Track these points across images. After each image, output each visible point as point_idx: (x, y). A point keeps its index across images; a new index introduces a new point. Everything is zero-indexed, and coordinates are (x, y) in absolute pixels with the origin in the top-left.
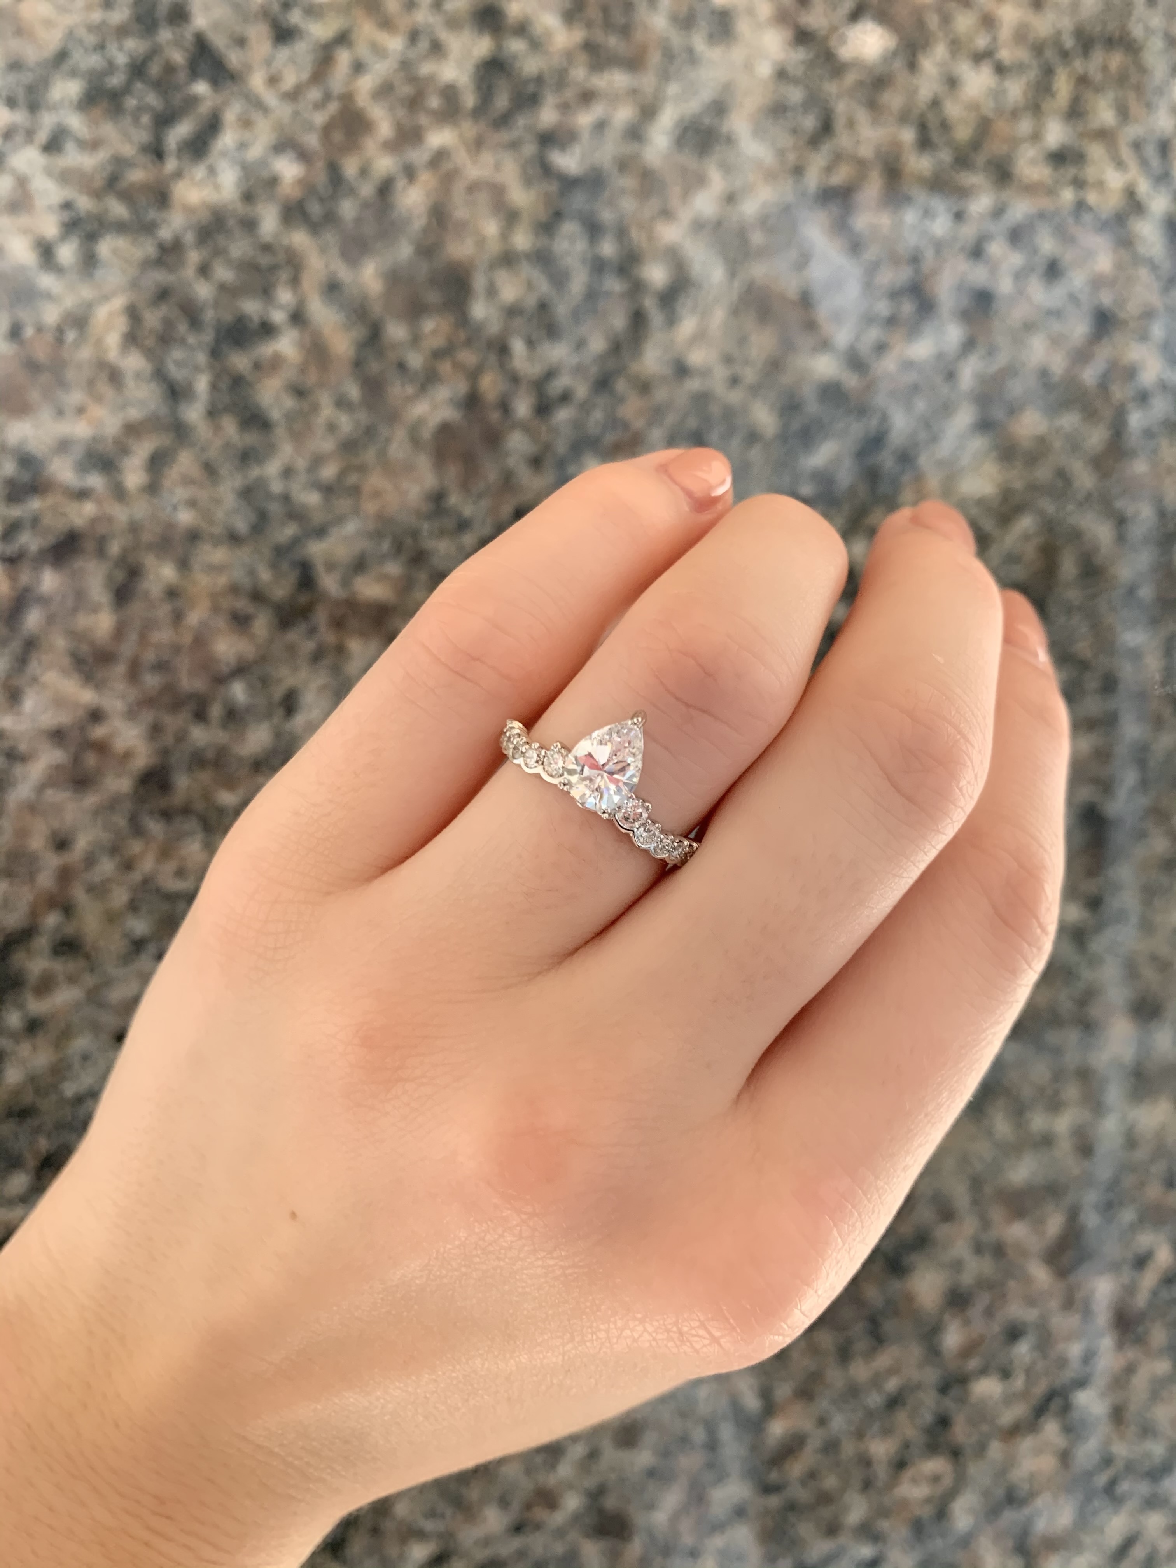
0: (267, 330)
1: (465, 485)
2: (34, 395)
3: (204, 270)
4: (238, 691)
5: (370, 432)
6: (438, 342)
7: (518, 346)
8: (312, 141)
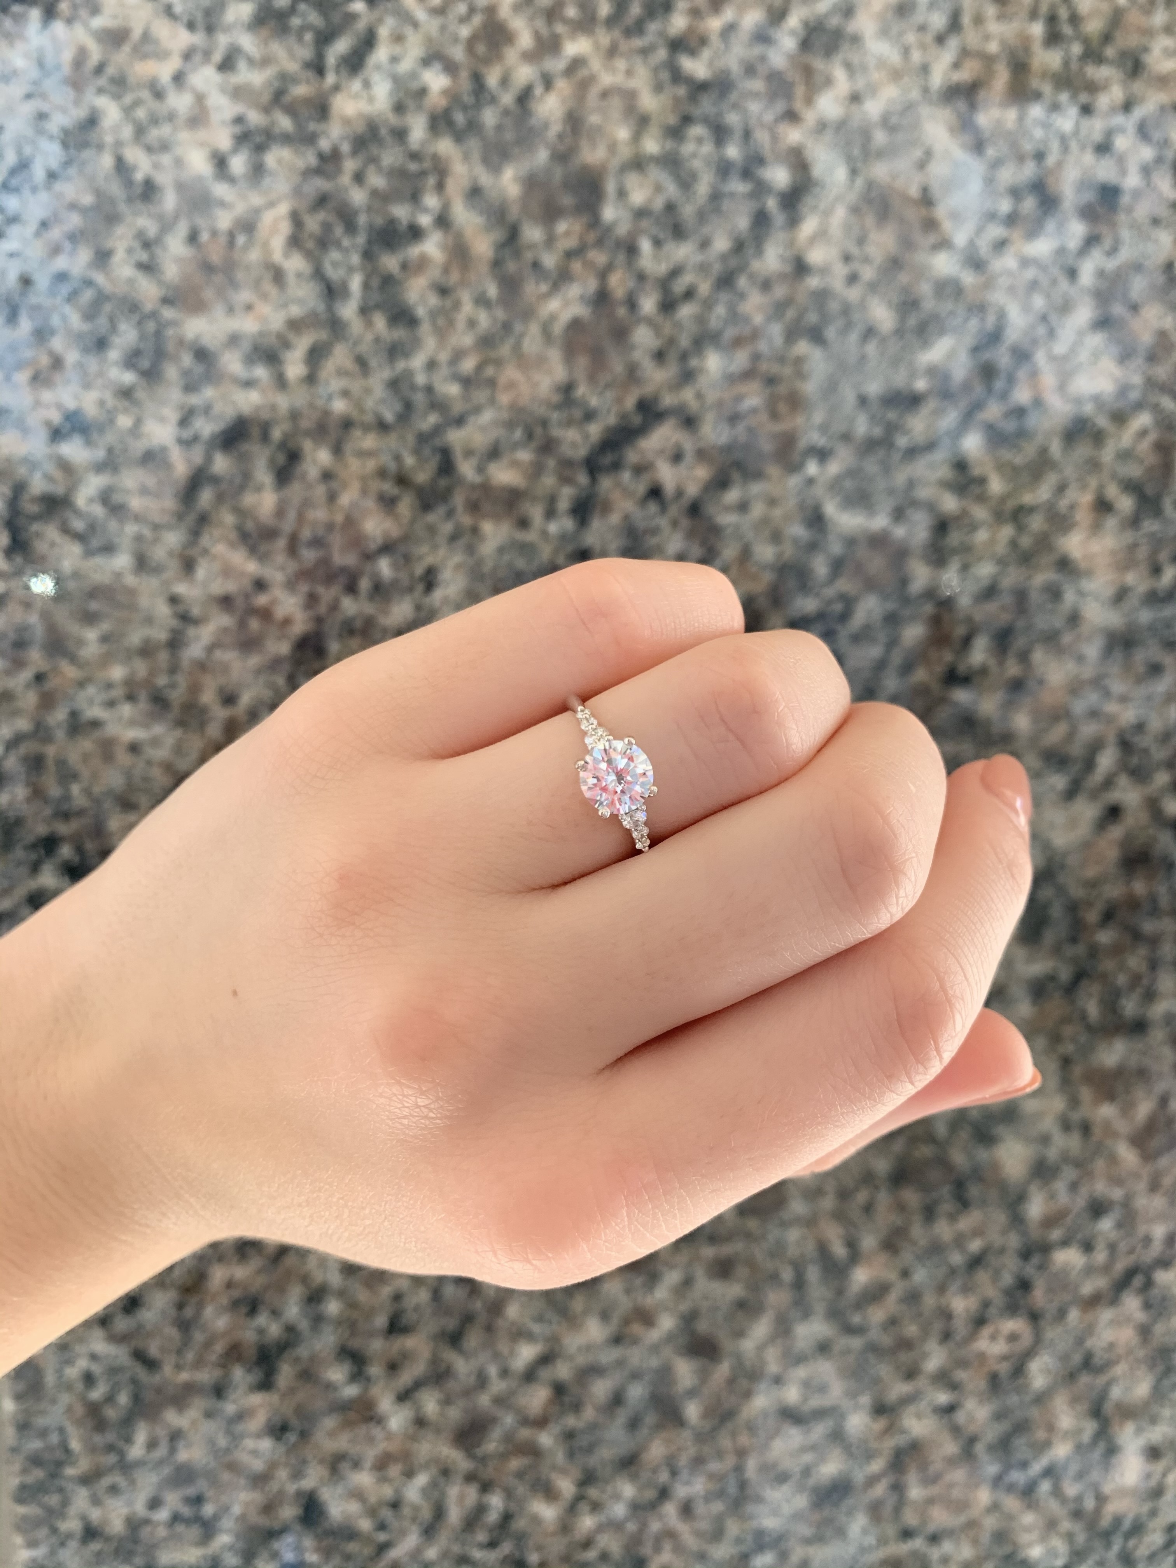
0: (415, 233)
1: (592, 378)
2: (208, 294)
3: (359, 178)
4: (385, 567)
5: (507, 327)
6: (571, 243)
7: (645, 246)
8: (458, 53)
